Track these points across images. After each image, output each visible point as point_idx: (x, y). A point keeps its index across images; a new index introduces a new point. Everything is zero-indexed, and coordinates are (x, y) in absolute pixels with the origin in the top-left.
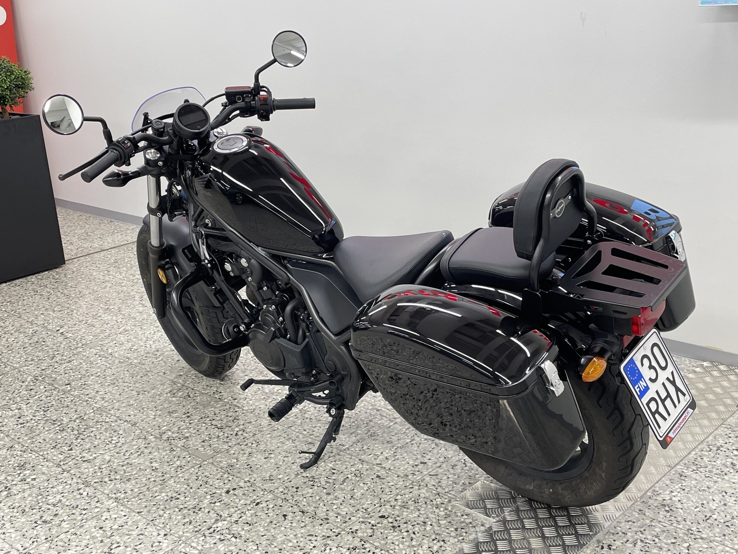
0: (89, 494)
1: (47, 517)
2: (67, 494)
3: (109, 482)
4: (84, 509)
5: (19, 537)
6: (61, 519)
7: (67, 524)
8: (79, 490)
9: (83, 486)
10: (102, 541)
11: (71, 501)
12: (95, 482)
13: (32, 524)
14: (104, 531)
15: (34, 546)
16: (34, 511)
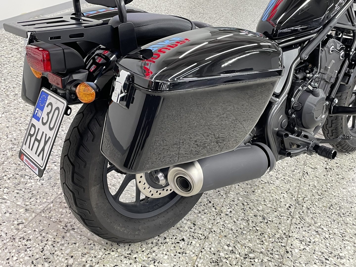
0: (228, 208)
1: (260, 219)
2: (234, 219)
3: (212, 202)
4: (243, 204)
5: (283, 225)
6: (257, 212)
7: (259, 207)
8: (227, 215)
9: (222, 214)
10: (263, 188)
11: (240, 214)
12: (216, 209)
13: (269, 224)
14: (255, 190)
15: (284, 215)
16: (258, 229)
